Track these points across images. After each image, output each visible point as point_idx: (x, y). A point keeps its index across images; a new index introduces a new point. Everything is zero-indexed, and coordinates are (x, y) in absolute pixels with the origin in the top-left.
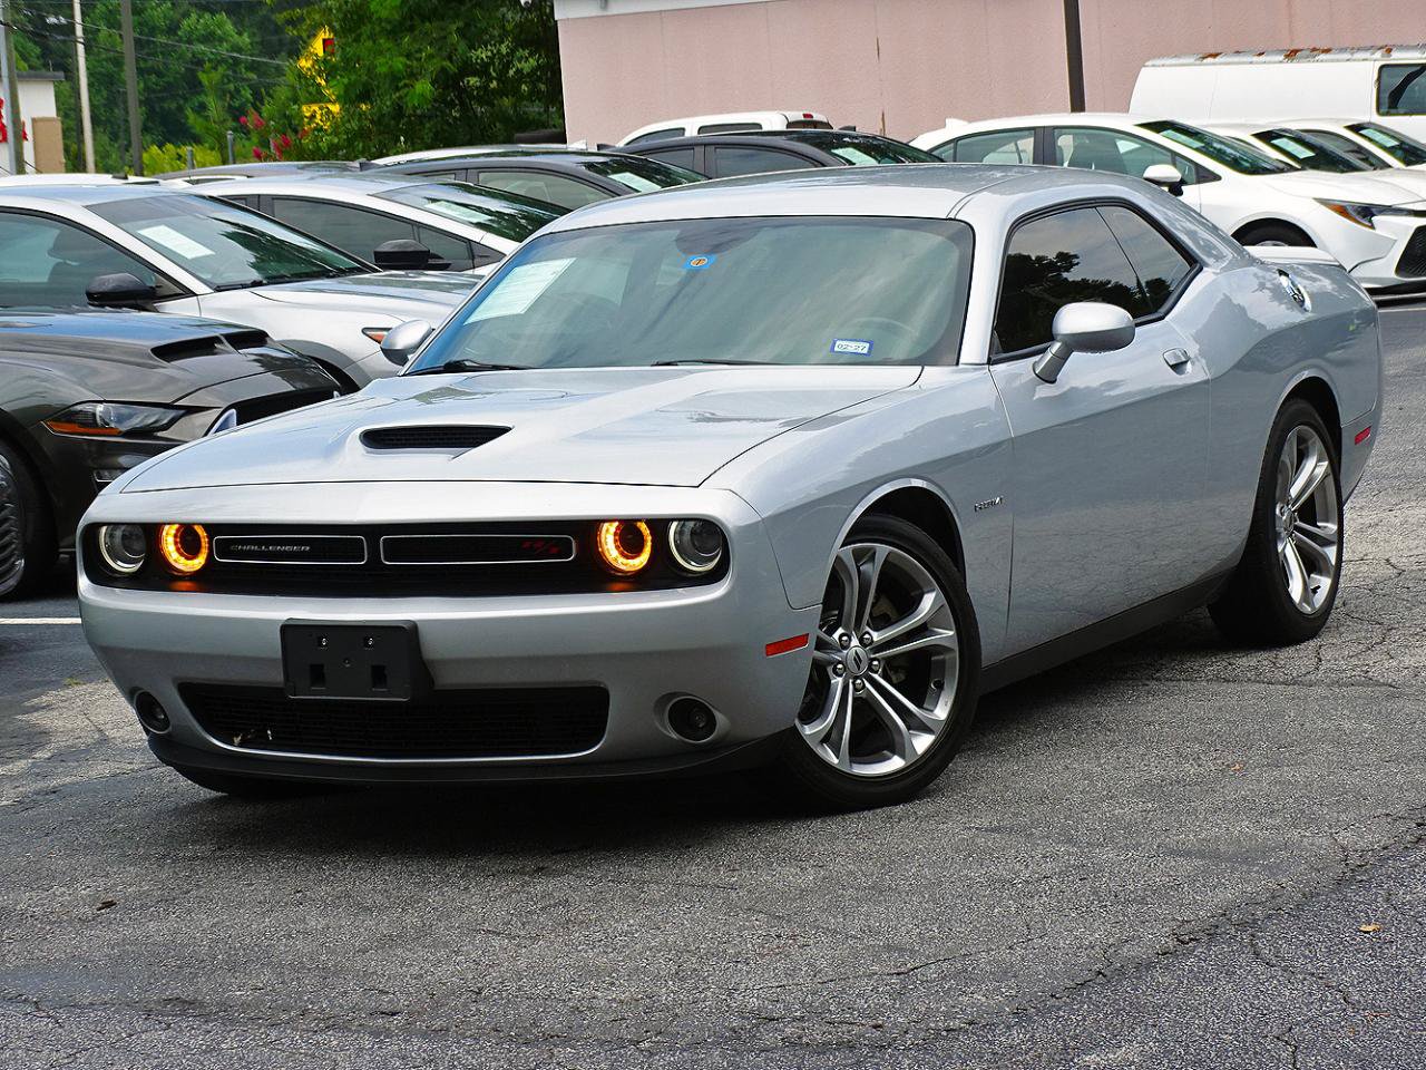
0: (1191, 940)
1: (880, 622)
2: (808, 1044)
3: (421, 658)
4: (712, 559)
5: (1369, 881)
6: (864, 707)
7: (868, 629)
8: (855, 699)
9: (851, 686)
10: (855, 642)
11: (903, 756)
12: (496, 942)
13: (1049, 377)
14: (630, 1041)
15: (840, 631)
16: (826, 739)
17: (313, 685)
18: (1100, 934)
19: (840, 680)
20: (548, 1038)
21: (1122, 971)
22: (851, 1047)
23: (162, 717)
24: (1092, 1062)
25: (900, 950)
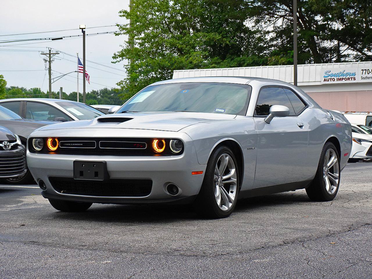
0: (287, 243)
2: (186, 255)
3: (107, 170)
4: (180, 150)
5: (335, 236)
10: (220, 178)
12: (115, 236)
13: (268, 122)
14: (141, 253)
17: (80, 176)
18: (265, 240)
20: (121, 252)
21: (268, 247)
22: (196, 256)
23: (45, 186)
24: (256, 261)
25: (214, 241)
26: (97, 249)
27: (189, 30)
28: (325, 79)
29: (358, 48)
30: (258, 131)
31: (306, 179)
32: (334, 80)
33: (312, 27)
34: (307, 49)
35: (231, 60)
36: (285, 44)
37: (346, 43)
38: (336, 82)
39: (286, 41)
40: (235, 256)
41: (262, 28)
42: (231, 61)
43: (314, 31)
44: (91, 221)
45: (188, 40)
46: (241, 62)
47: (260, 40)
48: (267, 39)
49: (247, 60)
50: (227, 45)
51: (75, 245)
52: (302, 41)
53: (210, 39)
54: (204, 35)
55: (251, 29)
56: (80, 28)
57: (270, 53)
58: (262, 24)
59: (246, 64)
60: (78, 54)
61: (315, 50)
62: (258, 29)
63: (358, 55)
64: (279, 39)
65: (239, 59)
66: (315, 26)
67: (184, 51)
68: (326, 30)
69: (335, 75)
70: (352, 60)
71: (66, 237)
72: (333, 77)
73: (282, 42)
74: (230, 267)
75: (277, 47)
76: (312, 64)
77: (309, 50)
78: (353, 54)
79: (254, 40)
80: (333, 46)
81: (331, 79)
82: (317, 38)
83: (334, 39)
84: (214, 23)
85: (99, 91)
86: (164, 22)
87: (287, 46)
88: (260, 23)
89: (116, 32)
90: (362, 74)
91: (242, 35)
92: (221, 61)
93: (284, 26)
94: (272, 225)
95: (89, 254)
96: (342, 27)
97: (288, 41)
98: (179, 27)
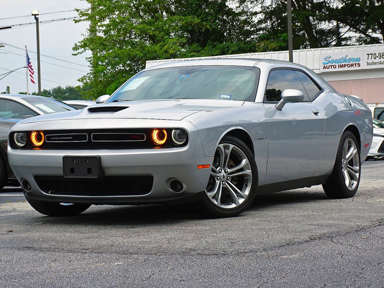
0: (314, 239)
1: (230, 167)
3: (102, 166)
4: (184, 140)
5: (365, 231)
6: (225, 190)
7: (227, 168)
8: (223, 188)
9: (222, 184)
10: (223, 171)
11: (235, 204)
12: (118, 238)
13: (280, 109)
14: (154, 254)
15: (219, 168)
16: (214, 197)
17: (71, 173)
18: (288, 237)
19: (219, 181)
21: (294, 244)
22: (216, 255)
23: (29, 187)
24: (284, 257)
25: (232, 239)
26: (103, 252)
27: (162, 13)
28: (325, 66)
29: (361, 29)
30: (269, 119)
31: (323, 174)
32: (335, 67)
33: (307, 6)
34: (302, 32)
35: (213, 47)
36: (275, 27)
37: (347, 24)
38: (337, 69)
39: (276, 23)
40: (259, 254)
41: (248, 8)
42: (212, 49)
43: (310, 11)
44: (87, 225)
45: (162, 25)
46: (225, 49)
47: (246, 22)
48: (254, 21)
49: (231, 47)
50: (207, 30)
51: (77, 249)
52: (295, 23)
53: (187, 23)
54: (181, 19)
55: (236, 10)
56: (33, 15)
57: (258, 38)
58: (248, 4)
59: (230, 52)
60: (26, 46)
61: (310, 33)
62: (243, 10)
63: (361, 37)
64: (269, 21)
65: (221, 46)
66: (310, 5)
67: (157, 39)
68: (323, 9)
69: (336, 61)
70: (354, 44)
71: (64, 241)
72: (333, 64)
73: (271, 24)
74: (257, 264)
75: (266, 31)
76: (308, 48)
77: (304, 34)
78: (355, 36)
79: (238, 24)
80: (332, 27)
81: (331, 66)
82: (314, 19)
83: (332, 19)
84: (191, 4)
85: (51, 91)
86: (132, 5)
87: (278, 29)
88: (245, 3)
89: (75, 18)
90: (368, 59)
91: (224, 18)
92: (201, 48)
93: (274, 6)
94: (293, 222)
95: (95, 257)
96: (342, 6)
97: (278, 24)
98: (150, 10)
